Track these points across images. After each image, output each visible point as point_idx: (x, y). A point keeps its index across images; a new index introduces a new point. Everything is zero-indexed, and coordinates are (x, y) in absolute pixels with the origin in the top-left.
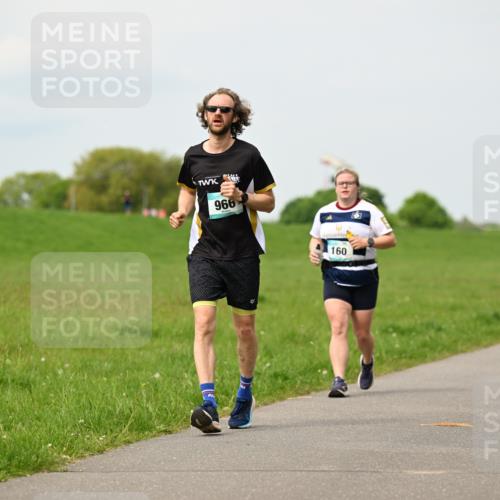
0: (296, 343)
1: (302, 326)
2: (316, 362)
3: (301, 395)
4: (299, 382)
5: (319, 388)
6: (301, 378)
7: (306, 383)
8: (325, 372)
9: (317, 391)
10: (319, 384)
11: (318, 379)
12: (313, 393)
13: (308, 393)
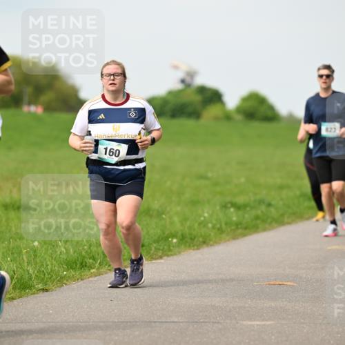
0: (151, 216)
1: (156, 202)
2: (167, 232)
3: (156, 259)
4: (153, 248)
5: (170, 253)
6: (155, 245)
7: (159, 249)
8: (175, 240)
9: (168, 256)
10: (170, 250)
11: (169, 246)
12: (165, 258)
13: (161, 257)
